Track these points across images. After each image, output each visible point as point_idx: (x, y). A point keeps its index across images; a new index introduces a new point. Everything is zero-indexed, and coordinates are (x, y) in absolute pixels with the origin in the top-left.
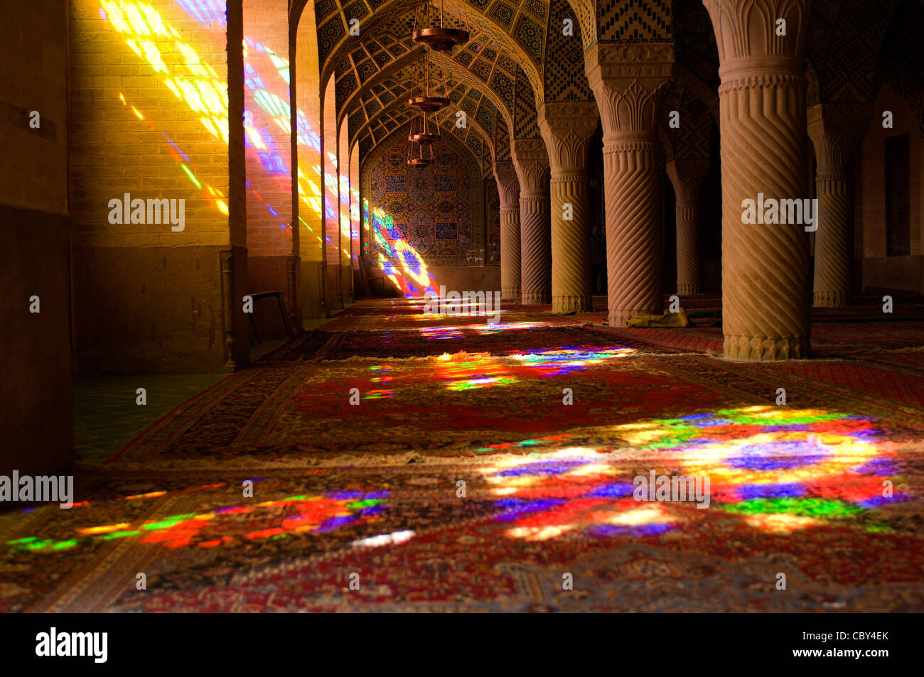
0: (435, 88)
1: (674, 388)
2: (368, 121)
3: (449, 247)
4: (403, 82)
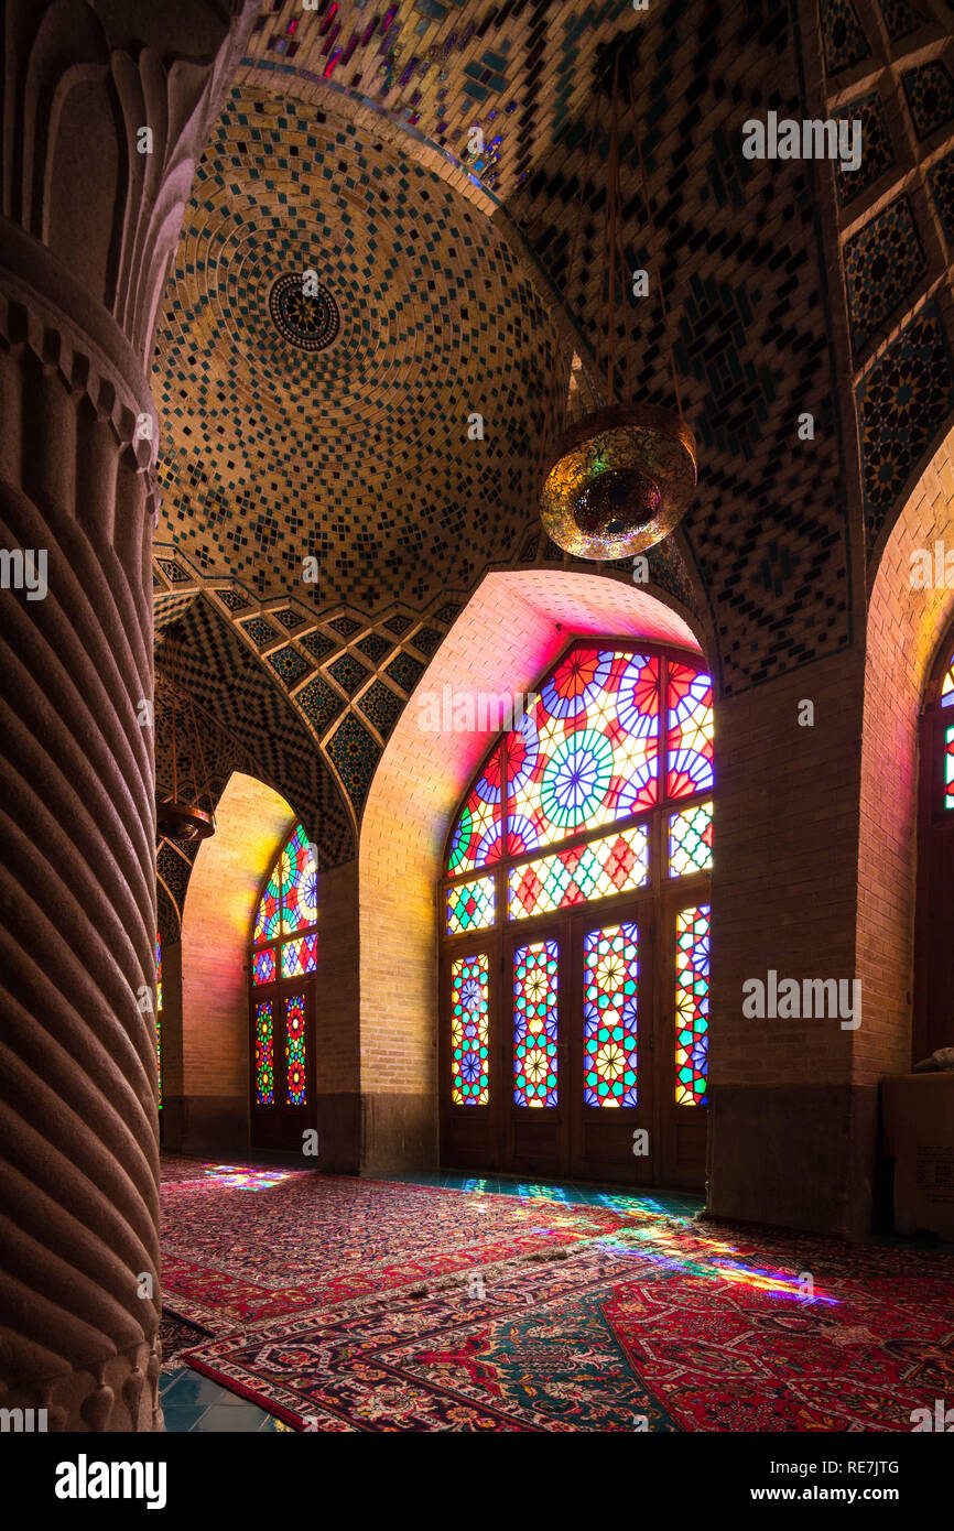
1: (799, 1394)
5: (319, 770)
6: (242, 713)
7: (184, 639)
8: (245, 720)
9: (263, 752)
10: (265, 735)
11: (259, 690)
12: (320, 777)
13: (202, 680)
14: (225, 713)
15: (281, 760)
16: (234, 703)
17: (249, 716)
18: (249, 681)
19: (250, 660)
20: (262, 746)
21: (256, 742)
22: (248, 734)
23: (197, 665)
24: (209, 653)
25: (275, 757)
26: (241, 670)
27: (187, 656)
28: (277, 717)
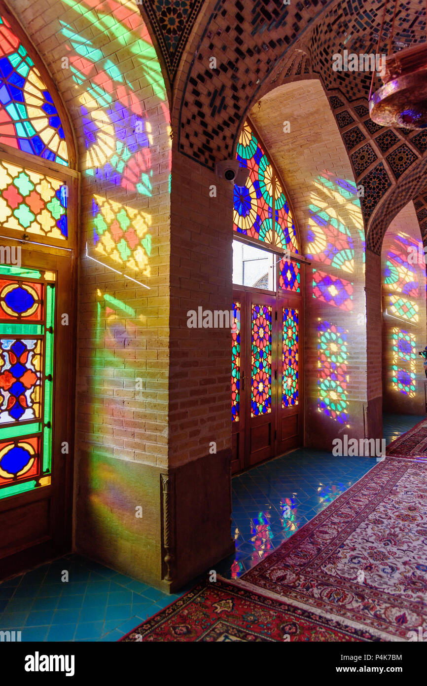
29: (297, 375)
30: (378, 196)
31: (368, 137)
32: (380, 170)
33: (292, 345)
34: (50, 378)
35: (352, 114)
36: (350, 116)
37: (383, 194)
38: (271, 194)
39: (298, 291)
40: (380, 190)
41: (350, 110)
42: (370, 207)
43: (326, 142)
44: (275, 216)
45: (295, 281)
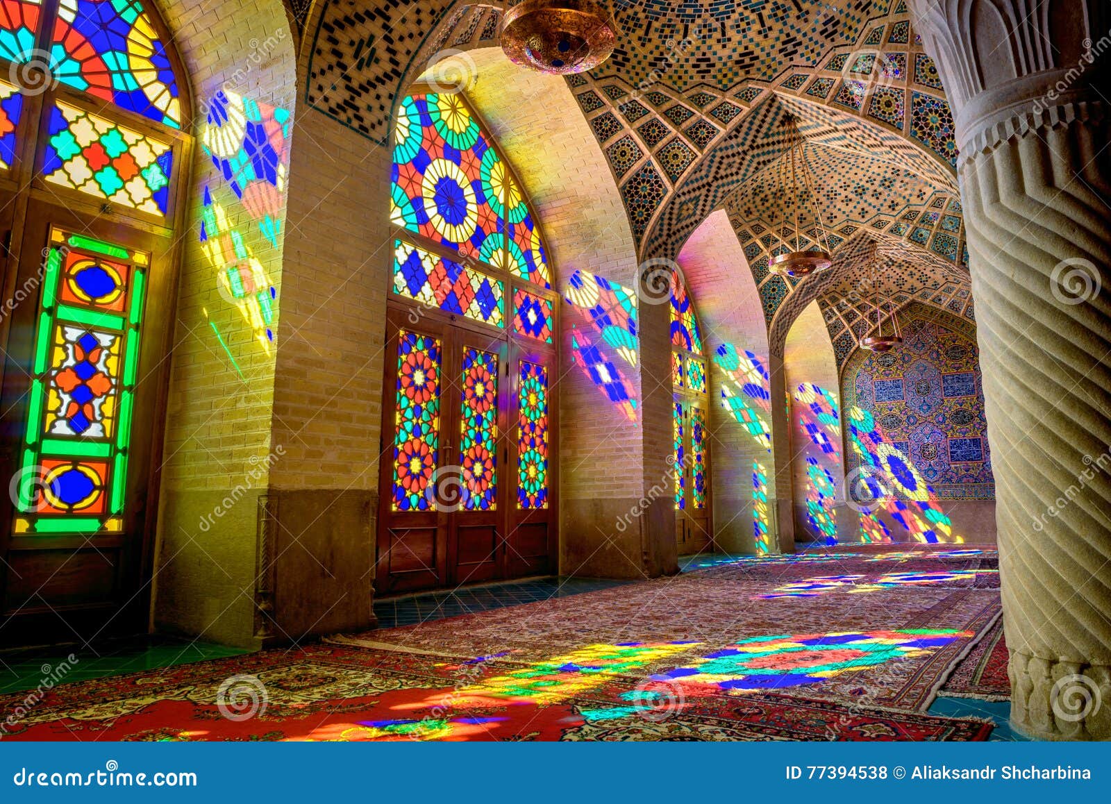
0: (887, 227)
2: (792, 291)
3: (971, 472)
4: (838, 228)
5: (692, 224)
6: (725, 161)
7: (782, 123)
8: (721, 163)
9: (697, 180)
10: (710, 179)
11: (742, 172)
12: (687, 226)
13: (753, 132)
14: (727, 148)
15: (693, 195)
16: (733, 155)
17: (724, 166)
18: (749, 166)
19: (762, 166)
20: (702, 178)
21: (703, 173)
22: (710, 166)
23: (764, 130)
24: (770, 140)
25: (694, 190)
26: (756, 160)
27: (772, 124)
28: (723, 185)
29: (546, 463)
30: (652, 207)
31: (626, 126)
32: (647, 170)
33: (535, 418)
34: (130, 389)
35: (600, 95)
36: (598, 98)
37: (658, 204)
38: (502, 200)
39: (549, 341)
40: (653, 198)
41: (596, 90)
42: (642, 222)
43: (570, 131)
44: (507, 229)
45: (542, 326)
